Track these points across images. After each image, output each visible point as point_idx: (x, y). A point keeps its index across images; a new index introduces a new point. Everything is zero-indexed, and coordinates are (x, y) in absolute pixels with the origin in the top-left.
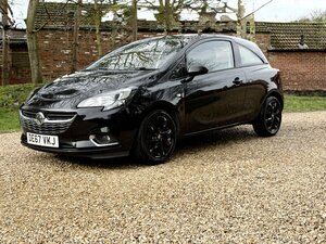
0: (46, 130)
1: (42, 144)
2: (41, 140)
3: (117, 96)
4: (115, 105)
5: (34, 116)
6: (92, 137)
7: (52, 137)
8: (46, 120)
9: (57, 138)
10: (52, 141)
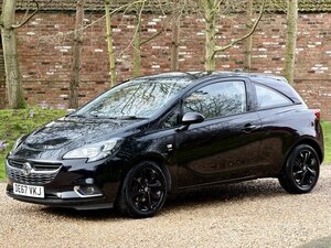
0: (33, 180)
1: (28, 194)
2: (27, 191)
3: (103, 148)
4: (100, 157)
5: (21, 166)
6: (76, 188)
7: (38, 187)
8: (33, 171)
9: (42, 188)
10: (38, 191)
